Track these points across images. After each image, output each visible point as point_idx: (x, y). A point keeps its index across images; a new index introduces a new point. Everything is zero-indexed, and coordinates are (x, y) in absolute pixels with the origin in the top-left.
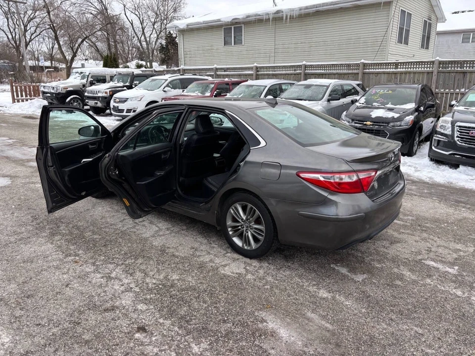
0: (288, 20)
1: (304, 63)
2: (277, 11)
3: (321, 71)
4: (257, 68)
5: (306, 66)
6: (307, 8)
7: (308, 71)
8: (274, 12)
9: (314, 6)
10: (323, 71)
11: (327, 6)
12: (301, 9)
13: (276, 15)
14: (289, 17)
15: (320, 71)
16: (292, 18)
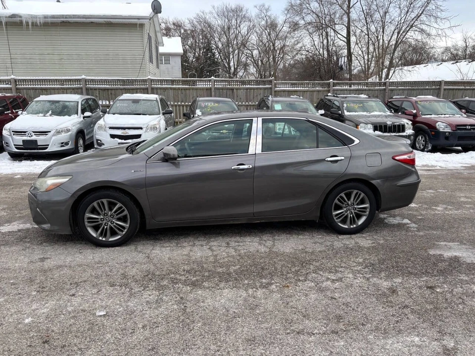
0: (30, 27)
1: (83, 77)
2: (13, 15)
3: (106, 86)
4: (15, 81)
5: (86, 81)
6: (53, 17)
7: (90, 86)
8: (8, 16)
9: (62, 16)
10: (108, 86)
11: (78, 18)
12: (45, 17)
13: (10, 19)
14: (30, 24)
15: (103, 86)
16: (34, 25)
